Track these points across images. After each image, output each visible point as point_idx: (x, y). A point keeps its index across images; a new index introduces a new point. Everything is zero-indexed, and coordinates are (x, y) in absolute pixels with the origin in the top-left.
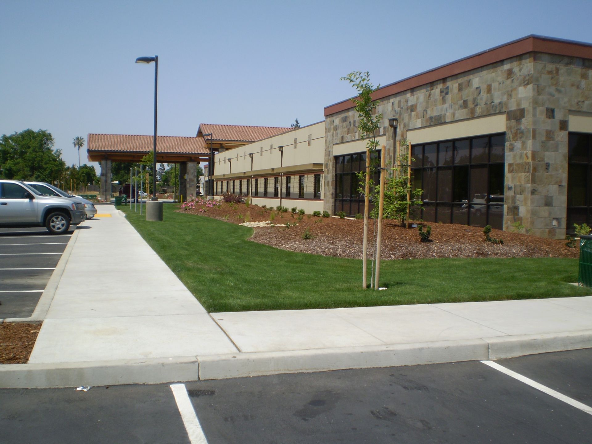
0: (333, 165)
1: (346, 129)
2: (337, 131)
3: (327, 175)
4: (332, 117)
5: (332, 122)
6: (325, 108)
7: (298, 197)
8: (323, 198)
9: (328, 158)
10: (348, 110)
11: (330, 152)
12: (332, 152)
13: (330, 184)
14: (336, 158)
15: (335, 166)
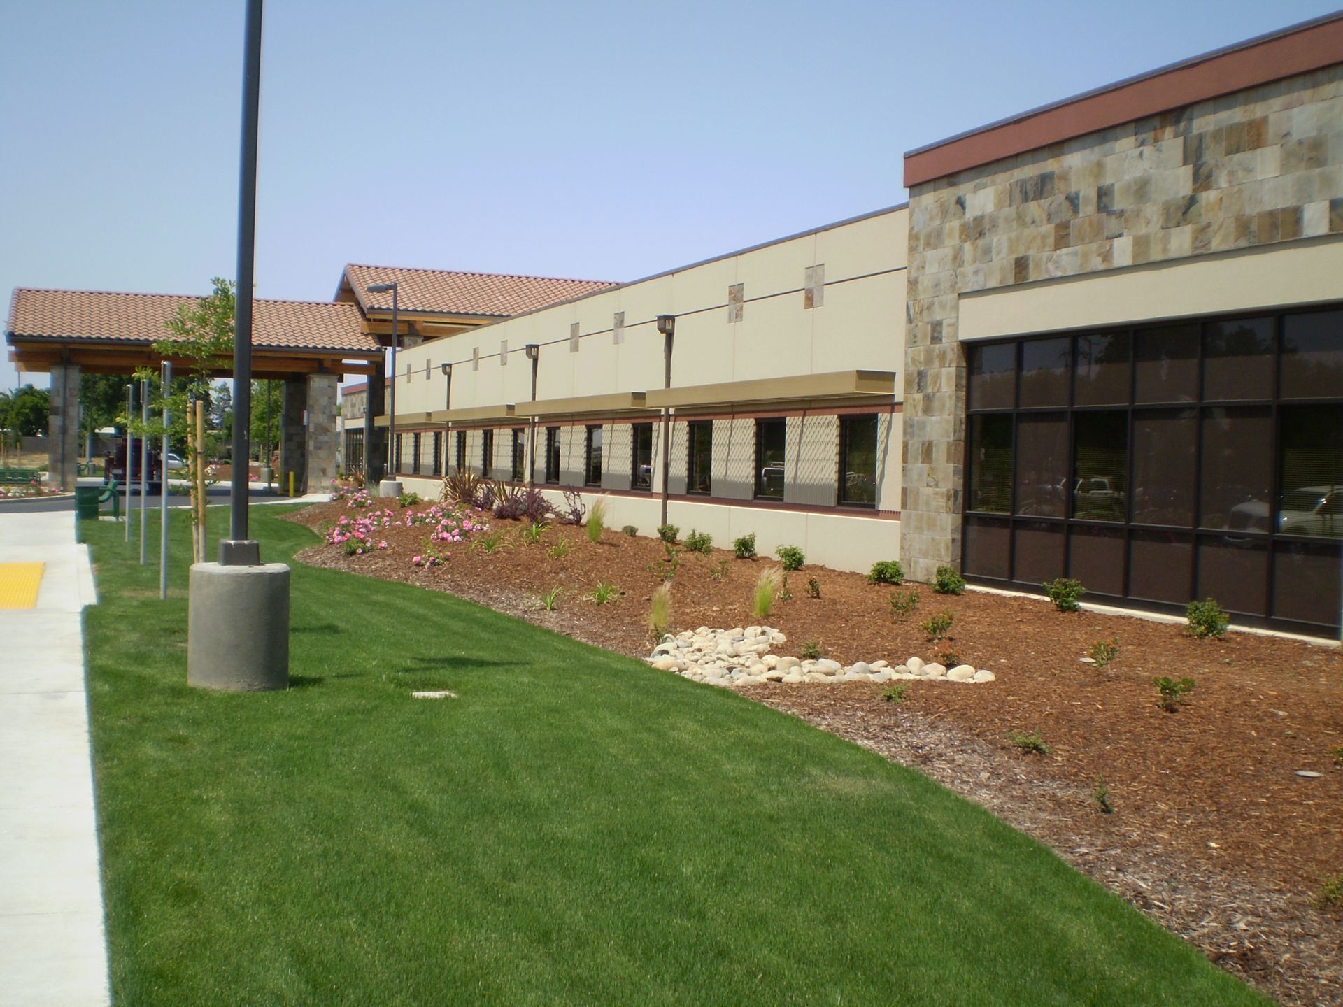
0: (958, 376)
1: (1048, 229)
2: (980, 242)
3: (920, 416)
4: (952, 184)
5: (953, 207)
6: (908, 157)
7: (750, 496)
8: (896, 509)
9: (929, 353)
10: (1057, 147)
11: (937, 326)
12: (955, 325)
13: (940, 454)
14: (972, 350)
15: (964, 382)
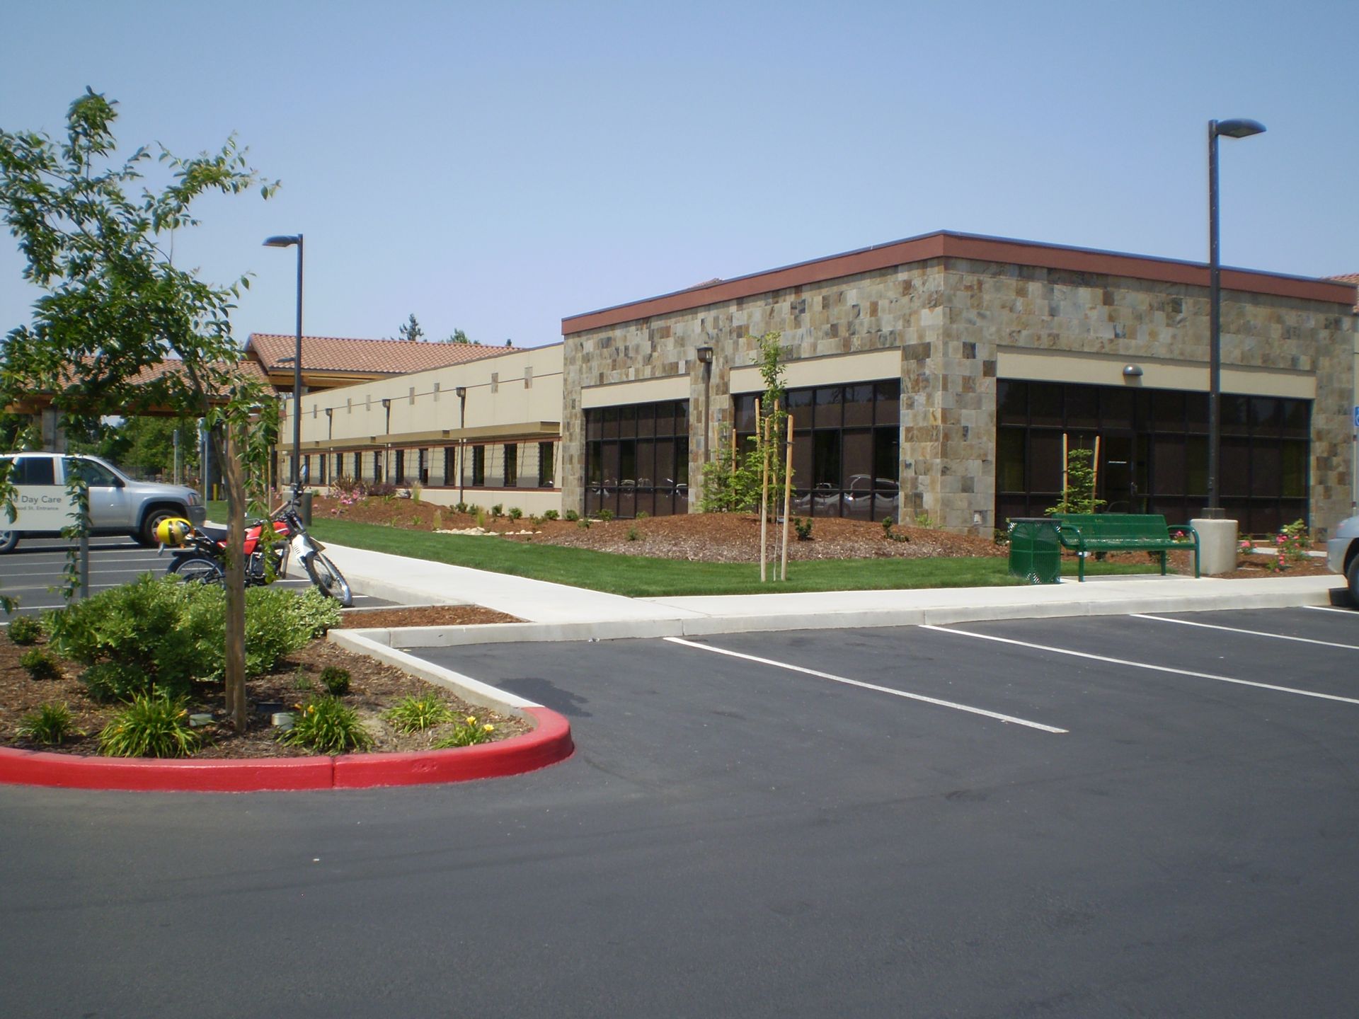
0: (582, 425)
1: (610, 361)
2: (589, 364)
3: (568, 443)
4: (579, 336)
5: (579, 347)
6: (564, 321)
7: (502, 485)
8: (560, 487)
9: (571, 413)
10: (613, 326)
11: (574, 401)
12: (580, 401)
13: (575, 460)
14: (587, 412)
15: (584, 427)
